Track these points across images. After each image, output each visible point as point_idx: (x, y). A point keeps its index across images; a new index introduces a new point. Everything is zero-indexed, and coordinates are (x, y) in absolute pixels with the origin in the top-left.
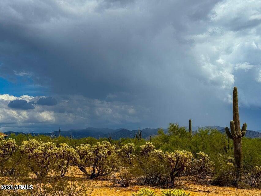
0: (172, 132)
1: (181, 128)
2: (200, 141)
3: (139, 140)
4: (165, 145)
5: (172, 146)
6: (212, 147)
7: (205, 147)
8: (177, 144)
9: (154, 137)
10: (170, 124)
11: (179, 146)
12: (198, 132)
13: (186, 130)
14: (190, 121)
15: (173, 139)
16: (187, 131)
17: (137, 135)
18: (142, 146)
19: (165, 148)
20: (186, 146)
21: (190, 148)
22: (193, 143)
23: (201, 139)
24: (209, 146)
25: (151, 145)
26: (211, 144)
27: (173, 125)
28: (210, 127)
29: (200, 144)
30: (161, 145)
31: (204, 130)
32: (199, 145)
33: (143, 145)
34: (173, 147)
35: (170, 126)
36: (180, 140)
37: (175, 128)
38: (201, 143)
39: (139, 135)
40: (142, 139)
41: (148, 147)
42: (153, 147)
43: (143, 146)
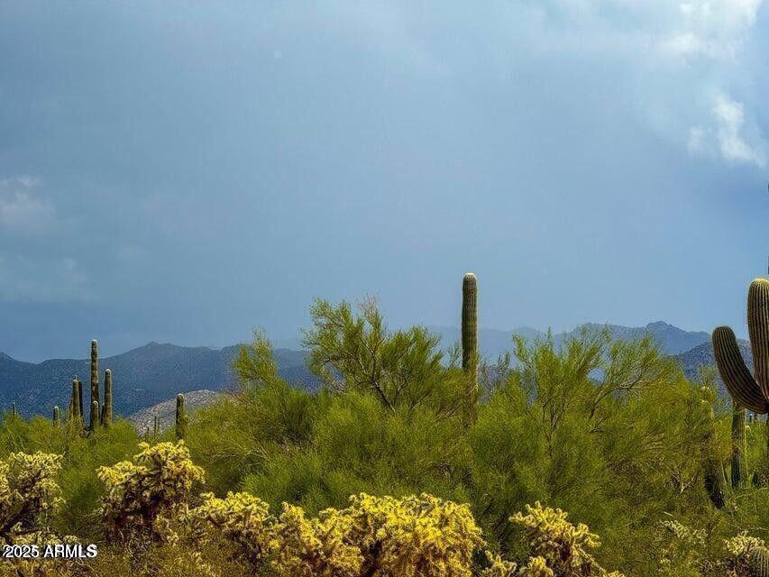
0: (342, 364)
1: (401, 342)
2: (538, 429)
3: (91, 428)
4: (282, 462)
5: (333, 467)
6: (617, 468)
7: (571, 473)
8: (365, 455)
9: (200, 402)
10: (323, 310)
11: (383, 467)
12: (516, 364)
13: (434, 351)
14: (469, 288)
15: (340, 415)
16: (445, 362)
17: (78, 392)
18: (107, 470)
19: (282, 480)
20: (438, 468)
21: (467, 481)
22: (482, 446)
23: (540, 413)
24: (599, 463)
25: (176, 459)
26: (610, 447)
27: (344, 312)
28: (606, 332)
29: (536, 447)
30: (255, 464)
31: (561, 352)
32: (528, 456)
33: (119, 466)
34: (338, 478)
35: (324, 321)
36: (395, 424)
37: (354, 334)
38: (543, 445)
39: (95, 395)
40: (116, 424)
41: (156, 478)
42: (191, 476)
43: (117, 474)
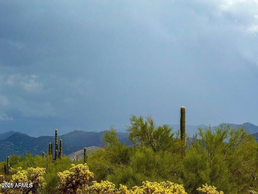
0: (140, 137)
1: (160, 130)
2: (206, 159)
3: (55, 159)
4: (120, 170)
5: (137, 172)
6: (233, 172)
7: (217, 174)
8: (148, 168)
9: (92, 150)
10: (134, 119)
11: (154, 172)
12: (199, 137)
13: (171, 133)
14: (183, 111)
15: (139, 155)
16: (175, 137)
17: (51, 147)
18: (61, 173)
19: (119, 177)
20: (173, 173)
21: (182, 177)
22: (188, 165)
23: (206, 153)
24: (226, 171)
25: (84, 170)
26: (230, 165)
27: (141, 120)
28: (228, 126)
29: (205, 165)
30: (110, 171)
31: (214, 133)
32: (203, 168)
33: (65, 172)
34: (139, 176)
35: (134, 122)
36: (158, 158)
37: (144, 127)
38: (208, 164)
39: (57, 148)
40: (64, 158)
41: (77, 176)
42: (89, 175)
43: (64, 175)
